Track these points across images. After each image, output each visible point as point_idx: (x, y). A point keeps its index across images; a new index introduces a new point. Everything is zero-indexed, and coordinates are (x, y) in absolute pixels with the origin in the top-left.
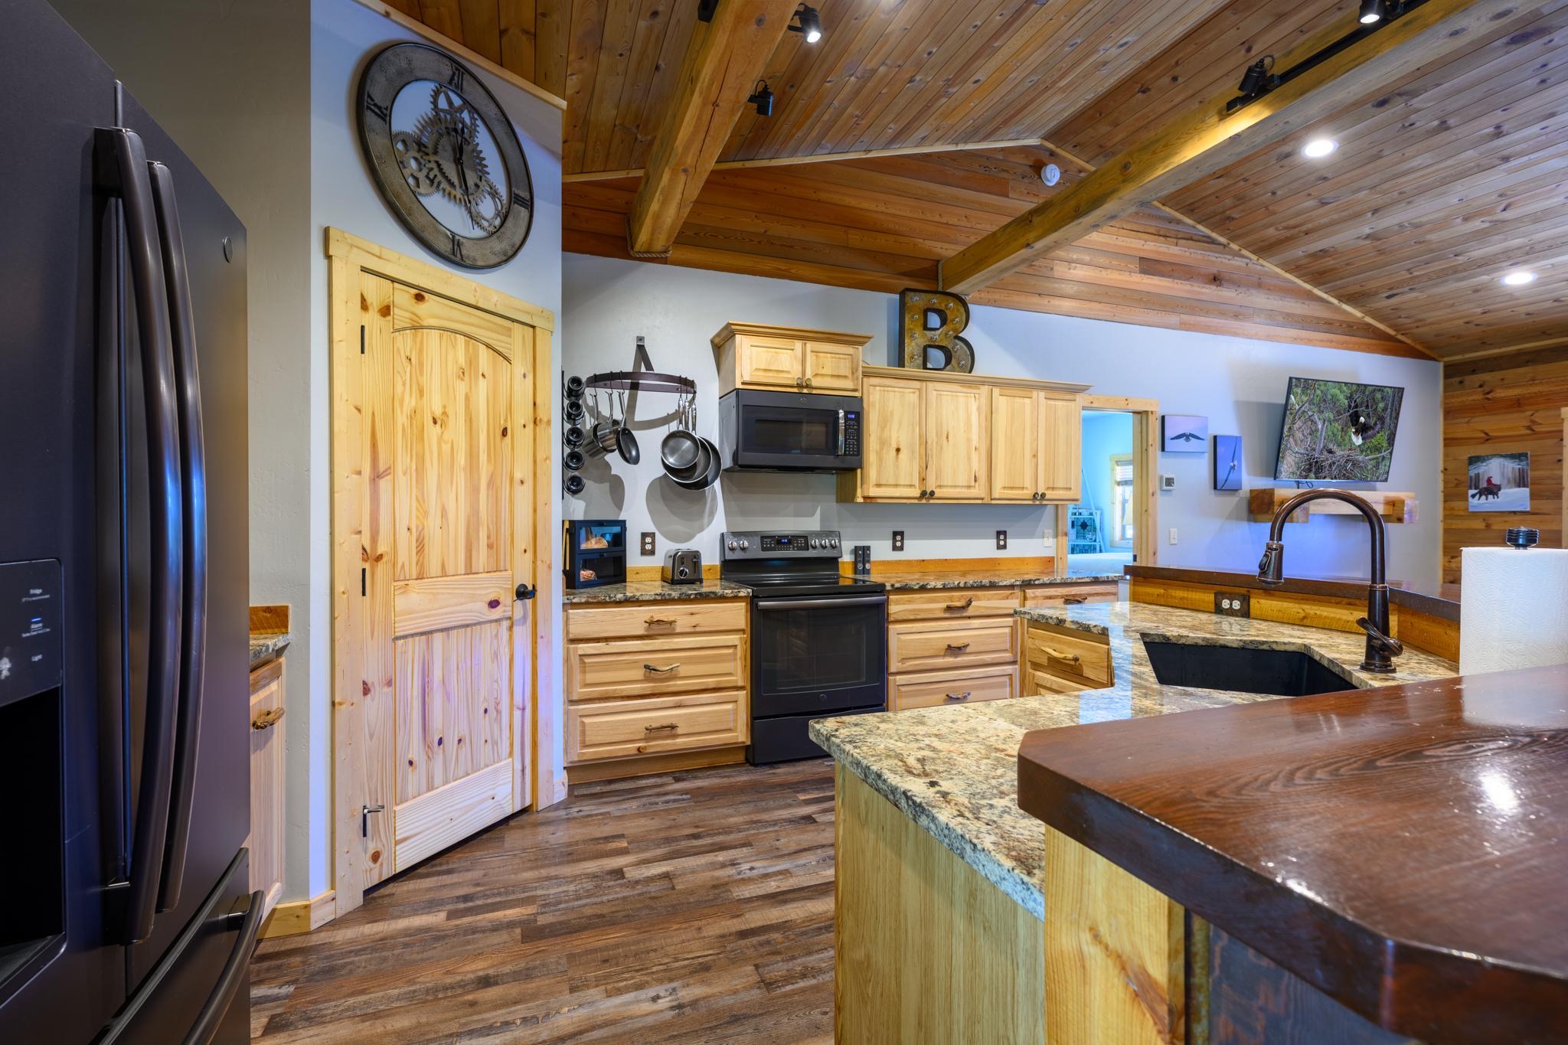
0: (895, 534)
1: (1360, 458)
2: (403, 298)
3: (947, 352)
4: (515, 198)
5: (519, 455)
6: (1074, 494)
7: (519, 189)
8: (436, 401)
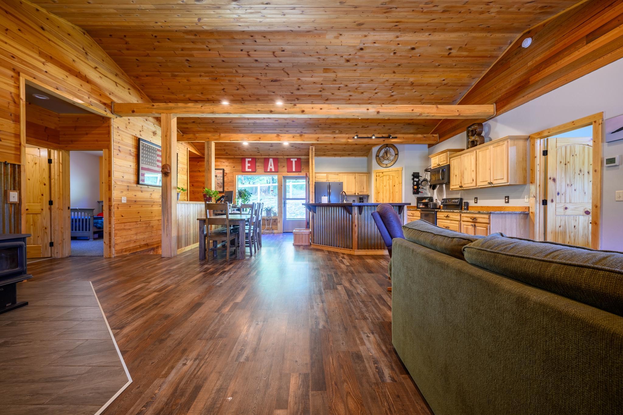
0: (475, 198)
2: (381, 174)
3: (476, 141)
4: (396, 154)
5: (397, 189)
6: (505, 181)
7: (396, 153)
8: (385, 184)
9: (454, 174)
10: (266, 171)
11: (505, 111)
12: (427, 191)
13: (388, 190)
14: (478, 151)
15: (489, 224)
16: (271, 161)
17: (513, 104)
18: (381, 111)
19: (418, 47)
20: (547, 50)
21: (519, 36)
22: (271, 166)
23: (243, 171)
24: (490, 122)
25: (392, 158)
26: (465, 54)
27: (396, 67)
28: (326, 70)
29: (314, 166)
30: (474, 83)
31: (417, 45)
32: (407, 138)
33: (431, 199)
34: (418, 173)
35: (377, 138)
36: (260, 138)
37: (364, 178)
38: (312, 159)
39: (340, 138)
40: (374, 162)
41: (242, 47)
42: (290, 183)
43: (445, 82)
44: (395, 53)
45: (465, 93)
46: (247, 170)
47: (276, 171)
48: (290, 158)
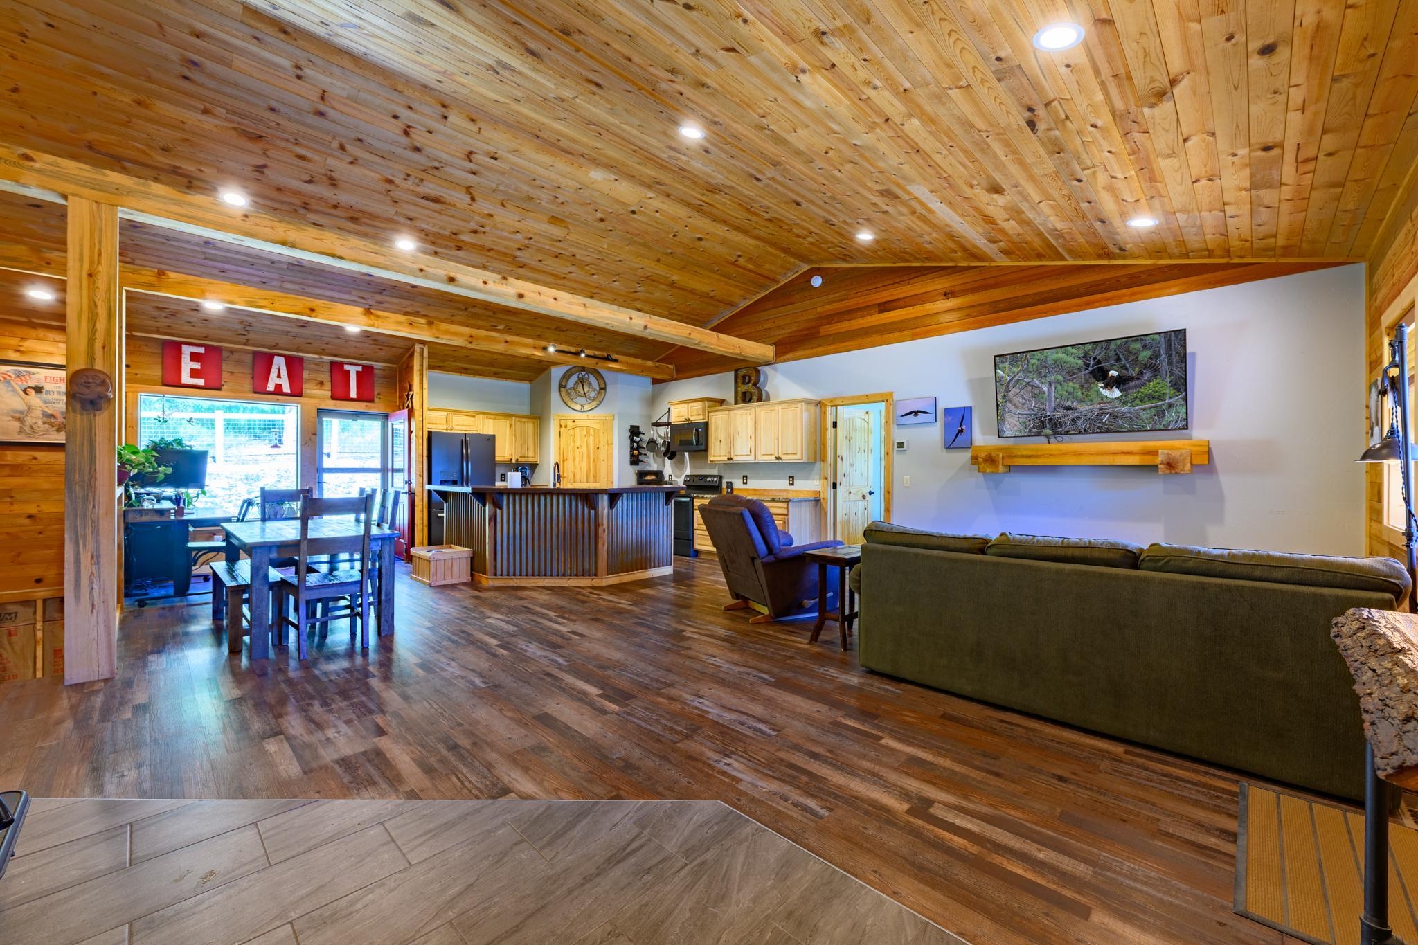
0: (744, 477)
1: (1125, 409)
2: (570, 423)
3: (751, 393)
4: (601, 389)
5: (602, 454)
6: (798, 456)
7: (603, 386)
8: (578, 443)
9: (716, 438)
10: (259, 390)
11: (789, 360)
12: (651, 460)
13: (585, 456)
14: (758, 410)
15: (787, 515)
16: (279, 363)
17: (797, 354)
18: (649, 325)
19: (707, 240)
20: (838, 301)
21: (806, 267)
22: (279, 376)
23: (172, 381)
24: (766, 369)
25: (593, 394)
26: (751, 267)
27: (666, 254)
28: (554, 220)
29: (425, 392)
30: (744, 304)
31: (707, 237)
32: (632, 365)
33: (659, 474)
34: (638, 427)
35: (588, 356)
36: (312, 310)
37: (530, 427)
38: (421, 375)
39: (518, 344)
40: (555, 396)
41: (404, 113)
42: (333, 428)
43: (712, 294)
44: (675, 236)
45: (728, 313)
46: (186, 378)
47: (297, 393)
48: (342, 364)
